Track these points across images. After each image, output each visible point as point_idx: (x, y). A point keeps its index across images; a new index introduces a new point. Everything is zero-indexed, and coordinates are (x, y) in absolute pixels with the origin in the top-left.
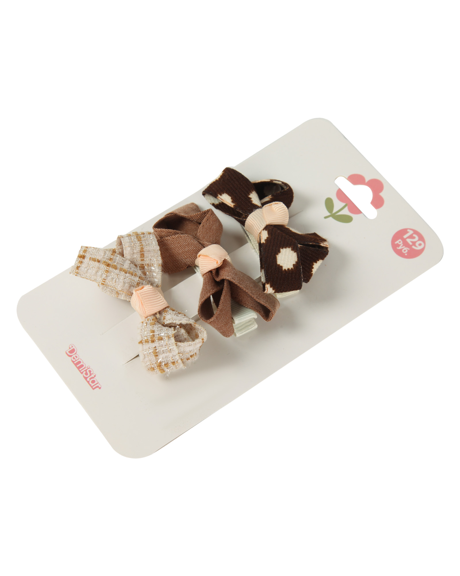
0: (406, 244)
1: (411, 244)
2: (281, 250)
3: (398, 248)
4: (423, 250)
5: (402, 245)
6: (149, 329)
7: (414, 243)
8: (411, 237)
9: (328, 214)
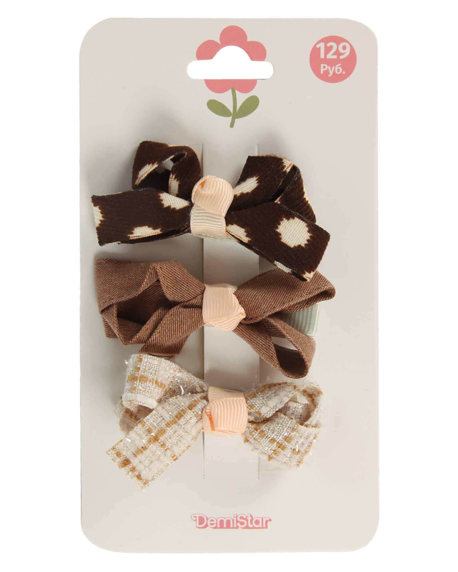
0: (331, 63)
1: (335, 57)
2: (278, 230)
3: (329, 76)
4: (352, 50)
5: (329, 67)
6: (267, 442)
7: (337, 53)
8: (328, 50)
9: (230, 119)
